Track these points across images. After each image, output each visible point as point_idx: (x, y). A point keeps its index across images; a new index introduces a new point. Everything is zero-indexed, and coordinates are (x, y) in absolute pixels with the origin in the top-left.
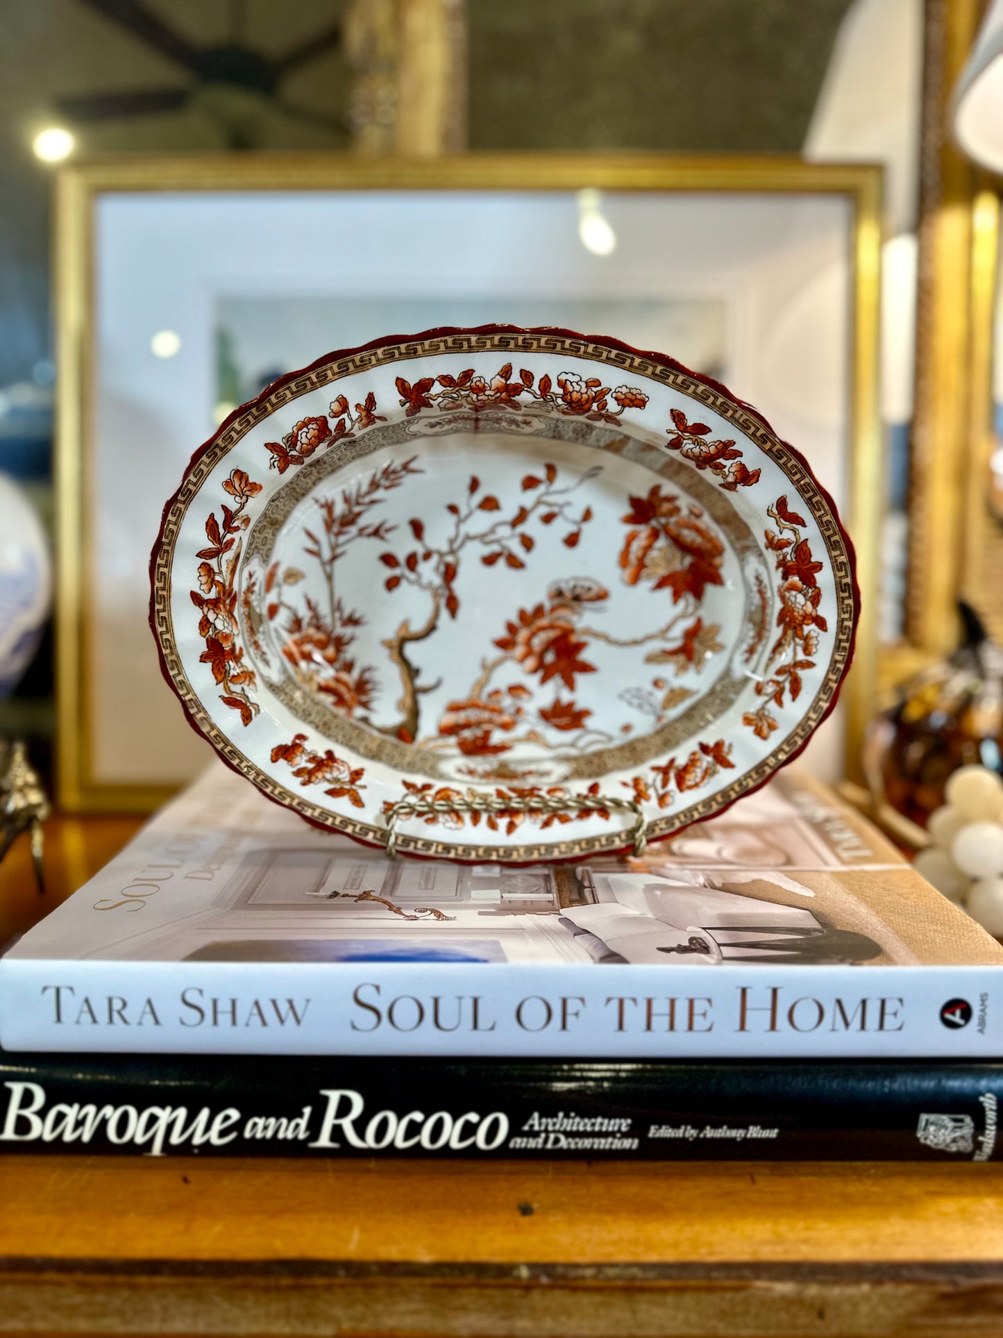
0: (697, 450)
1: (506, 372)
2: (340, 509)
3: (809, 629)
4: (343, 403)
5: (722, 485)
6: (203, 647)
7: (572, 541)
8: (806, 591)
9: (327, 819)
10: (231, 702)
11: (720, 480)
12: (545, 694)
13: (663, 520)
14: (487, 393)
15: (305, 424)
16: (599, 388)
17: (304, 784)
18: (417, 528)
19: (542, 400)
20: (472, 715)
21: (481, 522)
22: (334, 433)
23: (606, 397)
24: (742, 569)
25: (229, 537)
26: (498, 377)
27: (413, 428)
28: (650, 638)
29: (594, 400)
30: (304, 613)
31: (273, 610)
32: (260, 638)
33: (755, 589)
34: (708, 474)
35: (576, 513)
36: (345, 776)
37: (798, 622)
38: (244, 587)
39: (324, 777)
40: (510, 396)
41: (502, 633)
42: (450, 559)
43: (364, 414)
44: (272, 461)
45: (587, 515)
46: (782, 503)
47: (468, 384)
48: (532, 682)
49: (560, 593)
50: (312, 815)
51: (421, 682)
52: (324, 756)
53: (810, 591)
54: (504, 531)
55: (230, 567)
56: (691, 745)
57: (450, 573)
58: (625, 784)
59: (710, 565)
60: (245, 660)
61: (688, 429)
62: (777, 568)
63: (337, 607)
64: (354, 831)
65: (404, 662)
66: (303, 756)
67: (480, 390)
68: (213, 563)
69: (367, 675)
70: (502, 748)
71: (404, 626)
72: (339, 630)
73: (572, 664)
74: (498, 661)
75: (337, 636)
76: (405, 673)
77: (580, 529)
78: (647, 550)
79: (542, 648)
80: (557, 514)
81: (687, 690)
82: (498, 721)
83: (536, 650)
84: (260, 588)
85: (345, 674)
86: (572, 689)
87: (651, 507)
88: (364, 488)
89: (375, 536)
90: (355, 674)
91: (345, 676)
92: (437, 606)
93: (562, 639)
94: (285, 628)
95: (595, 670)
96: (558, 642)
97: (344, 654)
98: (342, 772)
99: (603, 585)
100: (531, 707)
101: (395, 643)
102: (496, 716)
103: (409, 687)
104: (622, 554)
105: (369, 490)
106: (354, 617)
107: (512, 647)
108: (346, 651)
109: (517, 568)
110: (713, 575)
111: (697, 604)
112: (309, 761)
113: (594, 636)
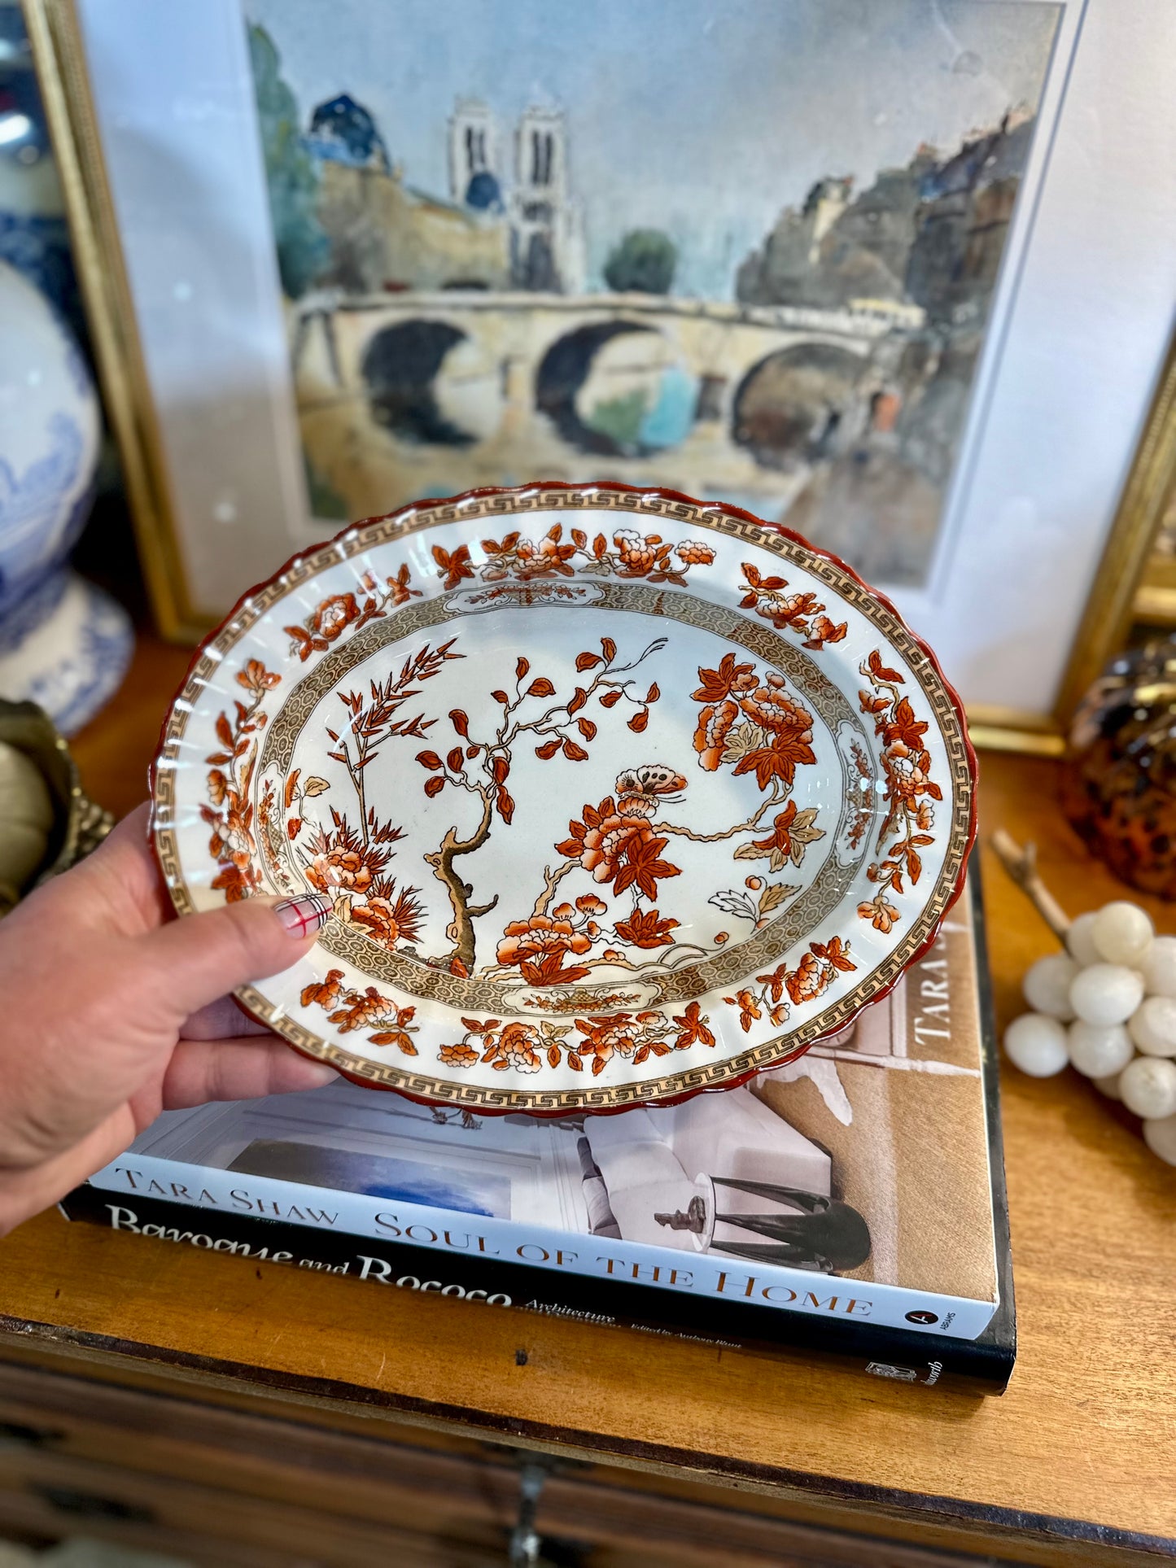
0: (774, 607)
1: (556, 533)
2: (368, 704)
3: (923, 798)
5: (804, 645)
6: (213, 870)
7: (638, 723)
8: (912, 756)
9: (373, 1073)
11: (803, 638)
12: (620, 907)
13: (740, 694)
14: (535, 557)
15: (330, 603)
16: (660, 545)
17: (342, 1031)
18: (460, 721)
19: (597, 562)
20: (539, 937)
21: (532, 709)
22: (363, 613)
23: (669, 554)
24: (836, 742)
25: (243, 738)
26: (547, 539)
27: (452, 605)
28: (737, 830)
29: (655, 558)
30: (330, 828)
31: (294, 827)
33: (853, 761)
34: (788, 634)
35: (641, 692)
36: (392, 1018)
37: (907, 791)
38: (260, 800)
39: (367, 1020)
40: (561, 559)
41: (566, 835)
42: (499, 753)
43: (397, 588)
44: (292, 647)
45: (654, 693)
46: (875, 659)
47: (514, 549)
48: (605, 891)
49: (630, 784)
50: (354, 1070)
51: (473, 902)
52: (365, 995)
53: (918, 755)
54: (561, 717)
55: (245, 774)
56: (803, 947)
57: (500, 770)
58: (729, 1001)
59: (798, 740)
60: (265, 885)
61: (763, 584)
62: (877, 733)
63: (369, 819)
64: (406, 1086)
65: (453, 878)
66: (339, 996)
67: (526, 554)
68: (225, 769)
69: (409, 898)
70: (577, 972)
71: (451, 836)
72: (373, 847)
73: (650, 867)
74: (563, 870)
75: (371, 854)
76: (453, 892)
77: (647, 710)
78: (726, 729)
79: (614, 850)
80: (620, 695)
81: (787, 886)
82: (569, 943)
83: (607, 854)
84: (279, 802)
85: (382, 899)
86: (653, 897)
87: (725, 679)
88: (396, 680)
89: (410, 733)
90: (395, 898)
91: (381, 902)
92: (488, 809)
93: (637, 838)
94: (308, 848)
95: (678, 872)
96: (632, 842)
97: (380, 875)
98: (388, 1012)
99: (681, 772)
100: (606, 922)
101: (440, 857)
102: (566, 936)
103: (460, 909)
104: (697, 735)
105: (401, 681)
106: (391, 830)
107: (579, 853)
108: (383, 871)
109: (579, 759)
110: (802, 752)
111: (788, 787)
112: (345, 1002)
113: (673, 832)
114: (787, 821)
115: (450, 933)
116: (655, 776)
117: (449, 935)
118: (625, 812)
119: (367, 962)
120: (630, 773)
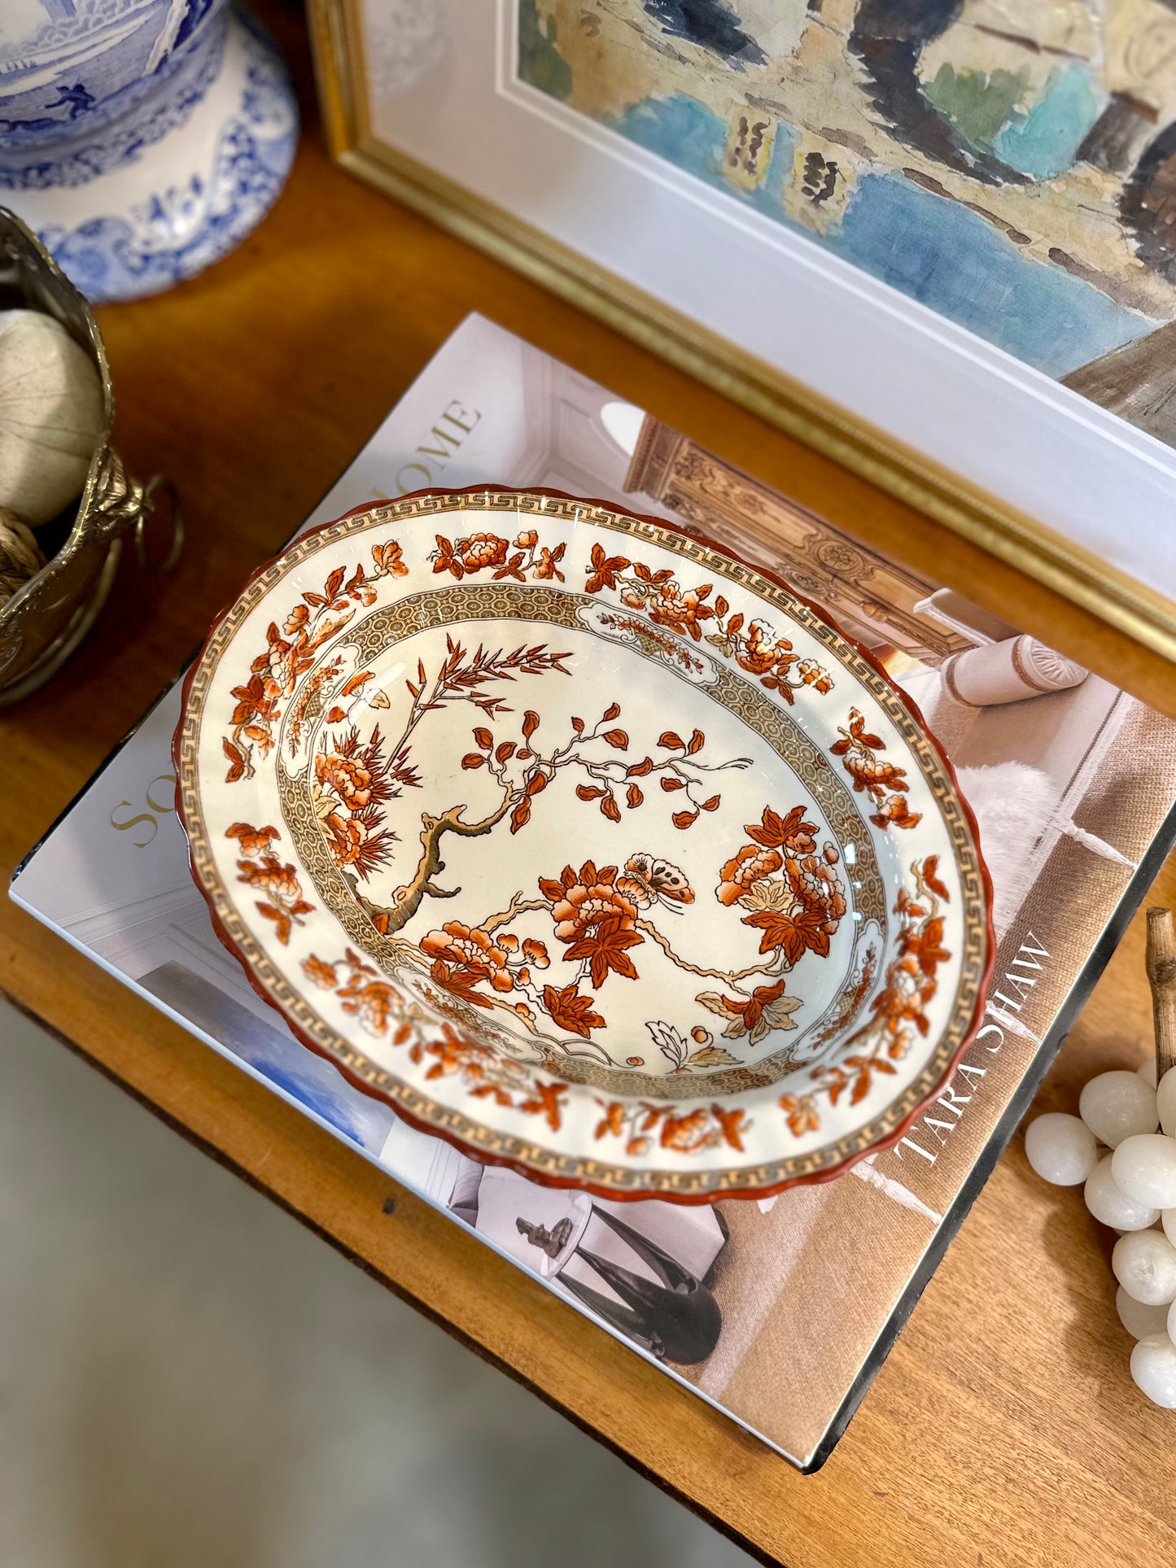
0: (861, 763)
1: (704, 592)
2: (466, 663)
3: (907, 1025)
4: (533, 540)
5: (872, 818)
6: (243, 678)
7: (683, 820)
8: (919, 978)
9: (236, 932)
10: (230, 750)
11: (873, 809)
12: (561, 973)
13: (791, 853)
14: (675, 602)
15: (485, 538)
16: (788, 652)
17: (241, 879)
18: (531, 722)
19: (725, 636)
20: (470, 950)
21: (598, 751)
22: (507, 563)
23: (791, 665)
24: (856, 942)
26: (694, 593)
27: (585, 613)
28: (714, 974)
29: (777, 661)
30: (364, 740)
31: (337, 715)
33: (861, 966)
34: (862, 798)
35: (702, 795)
36: (290, 900)
37: (896, 1010)
38: (325, 664)
39: (267, 887)
40: (696, 617)
41: (555, 876)
42: (546, 769)
43: (547, 560)
44: (434, 554)
45: (713, 804)
46: (931, 864)
47: (661, 584)
48: (557, 949)
49: (641, 868)
50: (225, 917)
51: (438, 881)
52: (283, 867)
53: (925, 980)
54: (618, 773)
55: (326, 630)
56: (702, 1102)
57: (537, 783)
58: (599, 1103)
59: (822, 926)
60: (275, 726)
61: (861, 737)
62: (897, 939)
63: (401, 754)
64: (255, 964)
65: (434, 848)
66: (262, 851)
67: (669, 595)
68: (313, 611)
69: (385, 840)
70: (480, 999)
71: (457, 811)
72: (387, 779)
73: (613, 956)
74: (532, 905)
75: (381, 783)
76: (426, 860)
77: (697, 814)
78: (760, 875)
79: (589, 917)
80: (682, 786)
81: (730, 1055)
82: (493, 974)
83: (581, 916)
84: (339, 683)
85: (363, 826)
86: (598, 983)
87: (785, 831)
88: (502, 658)
89: (483, 707)
90: (373, 833)
91: (361, 828)
92: (503, 809)
93: (616, 920)
94: (335, 741)
95: (635, 977)
96: (610, 920)
97: (376, 805)
98: (291, 893)
99: (694, 886)
100: (540, 978)
101: (436, 823)
102: (495, 966)
103: (420, 879)
104: (730, 863)
105: (505, 662)
106: (412, 774)
107: (556, 898)
108: (381, 804)
109: (610, 817)
110: (820, 941)
111: (787, 965)
112: (263, 860)
113: (653, 936)
114: (767, 997)
115: (397, 893)
116: (668, 875)
117: (395, 895)
118: (621, 890)
119: (308, 852)
120: (648, 858)
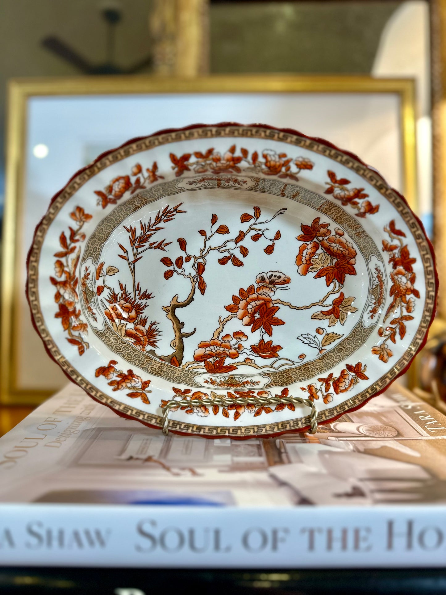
0: (342, 194)
1: (233, 150)
2: (139, 233)
3: (410, 297)
4: (139, 169)
5: (357, 215)
6: (56, 309)
7: (269, 250)
8: (407, 275)
9: (128, 411)
10: (72, 341)
11: (356, 211)
12: (254, 338)
13: (321, 238)
14: (222, 162)
15: (117, 180)
16: (286, 159)
17: (114, 390)
18: (182, 244)
19: (253, 166)
20: (214, 349)
21: (218, 240)
22: (134, 186)
23: (290, 164)
24: (367, 265)
25: (73, 245)
26: (228, 153)
27: (180, 185)
28: (314, 305)
29: (283, 165)
30: (118, 291)
31: (100, 290)
32: (92, 305)
33: (375, 275)
34: (349, 209)
35: (271, 234)
36: (139, 385)
37: (403, 293)
38: (82, 275)
39: (126, 386)
41: (230, 302)
42: (200, 260)
43: (151, 174)
44: (98, 201)
45: (278, 236)
46: (392, 224)
47: (211, 157)
48: (247, 330)
49: (263, 280)
50: (119, 409)
51: (184, 330)
52: (127, 373)
53: (410, 275)
54: (231, 245)
55: (74, 263)
56: (342, 366)
57: (200, 268)
58: (303, 389)
59: (348, 263)
60: (82, 318)
61: (338, 182)
62: (390, 262)
63: (137, 288)
64: (143, 419)
66: (114, 373)
67: (217, 160)
68: (63, 260)
69: (154, 326)
70: (231, 368)
71: (175, 299)
72: (138, 301)
73: (270, 320)
74: (228, 318)
75: (137, 305)
76: (175, 325)
77: (274, 244)
78: (312, 255)
79: (253, 311)
80: (260, 236)
81: (336, 334)
82: (228, 353)
83: (250, 312)
84: (93, 277)
85: (141, 326)
86: (270, 334)
87: (314, 231)
88: (153, 221)
89: (158, 248)
90: (147, 326)
91: (141, 327)
92: (193, 287)
93: (264, 306)
94: (107, 300)
95: (283, 323)
96: (262, 307)
97: (141, 315)
98: (137, 382)
99: (287, 275)
100: (247, 344)
101: (170, 308)
102: (227, 350)
103: (178, 334)
104: (298, 257)
105: (155, 222)
106: (147, 294)
107: (236, 311)
108: (142, 313)
109: (239, 266)
110: (350, 269)
111: (341, 285)
112: (118, 376)
113: (282, 304)
114: (338, 303)
115: (172, 345)
116: (275, 276)
117: (172, 346)
118: (259, 293)
119: (130, 356)
120: (263, 274)
